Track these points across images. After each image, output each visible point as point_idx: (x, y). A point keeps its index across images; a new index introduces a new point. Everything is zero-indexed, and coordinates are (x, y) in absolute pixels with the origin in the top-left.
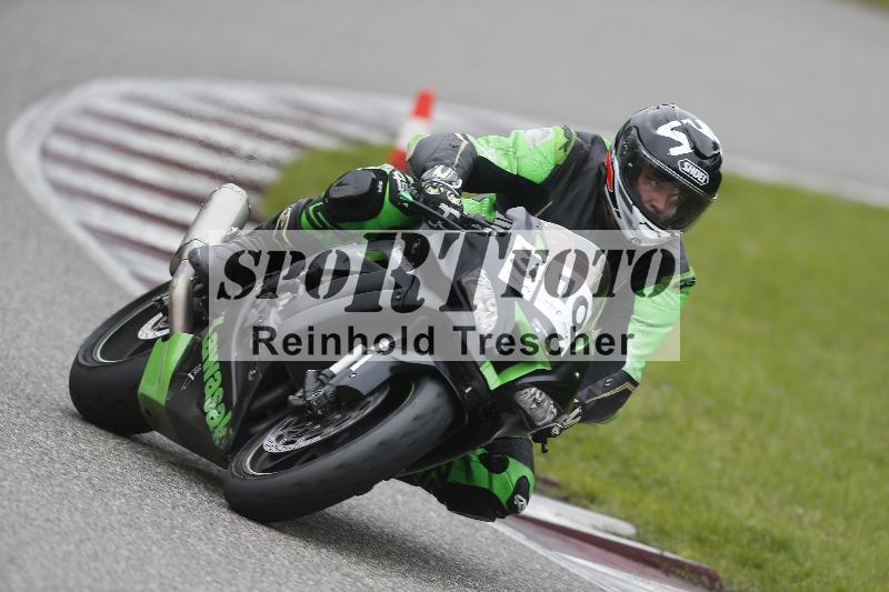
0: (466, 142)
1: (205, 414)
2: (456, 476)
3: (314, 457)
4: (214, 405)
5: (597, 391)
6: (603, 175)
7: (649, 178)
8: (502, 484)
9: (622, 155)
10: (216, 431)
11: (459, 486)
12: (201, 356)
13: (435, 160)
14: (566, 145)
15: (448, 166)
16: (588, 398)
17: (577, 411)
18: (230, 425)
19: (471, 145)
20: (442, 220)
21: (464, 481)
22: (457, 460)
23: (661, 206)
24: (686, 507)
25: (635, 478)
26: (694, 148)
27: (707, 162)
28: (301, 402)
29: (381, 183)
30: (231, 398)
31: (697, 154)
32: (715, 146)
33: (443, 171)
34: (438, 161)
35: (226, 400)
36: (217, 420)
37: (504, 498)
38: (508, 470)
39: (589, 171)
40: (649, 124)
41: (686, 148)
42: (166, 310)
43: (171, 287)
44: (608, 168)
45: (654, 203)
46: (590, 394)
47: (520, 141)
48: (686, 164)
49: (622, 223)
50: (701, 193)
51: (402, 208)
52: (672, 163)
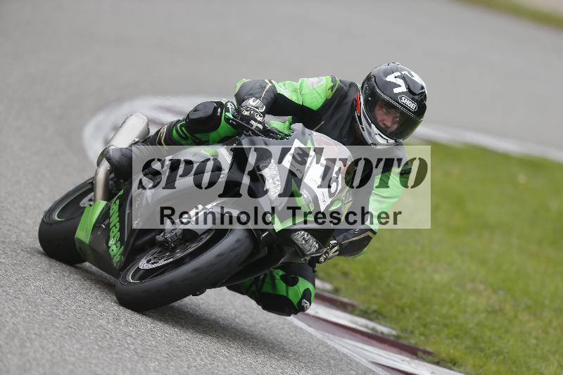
0: (270, 85)
1: (109, 247)
2: (267, 288)
4: (114, 243)
5: (350, 237)
6: (355, 106)
7: (381, 107)
8: (295, 293)
9: (365, 93)
10: (115, 258)
11: (268, 294)
12: (109, 214)
13: (251, 94)
14: (332, 88)
15: (257, 98)
16: (343, 240)
17: (336, 248)
18: (123, 254)
19: (274, 87)
20: (252, 130)
21: (271, 291)
23: (389, 124)
24: (514, 369)
25: (482, 350)
26: (408, 88)
27: (416, 97)
28: (162, 239)
29: (219, 110)
30: (124, 238)
31: (410, 91)
32: (422, 88)
33: (254, 101)
34: (251, 95)
35: (121, 240)
36: (115, 251)
37: (295, 301)
38: (299, 284)
39: (347, 103)
40: (381, 74)
41: (403, 89)
43: (96, 174)
44: (357, 101)
45: (385, 122)
46: (345, 238)
47: (304, 85)
48: (403, 98)
49: (365, 134)
50: (413, 115)
51: (232, 125)
52: (395, 97)
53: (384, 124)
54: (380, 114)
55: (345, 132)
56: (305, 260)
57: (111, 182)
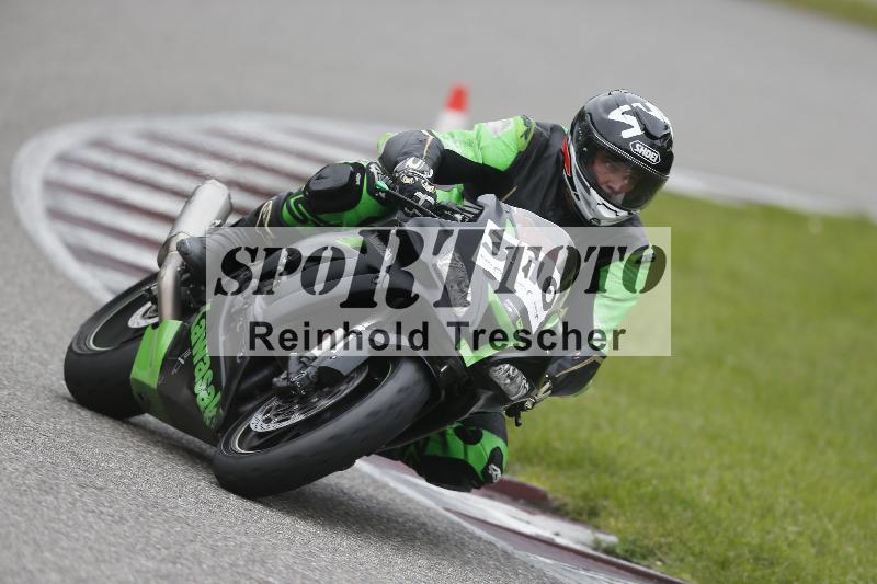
0: (432, 137)
1: (196, 395)
2: (434, 449)
3: (297, 435)
4: (204, 387)
5: (567, 365)
6: (562, 160)
7: (604, 161)
8: (478, 455)
9: (577, 141)
10: (206, 411)
11: (435, 457)
12: (190, 341)
14: (526, 134)
15: (418, 157)
16: (558, 371)
17: (548, 385)
18: (220, 405)
19: (436, 139)
21: (440, 454)
22: (433, 435)
26: (645, 129)
27: (658, 143)
28: (285, 384)
29: (359, 176)
30: (220, 379)
31: (648, 136)
32: (666, 127)
33: (415, 162)
34: (408, 155)
35: (215, 382)
36: (207, 401)
37: (479, 468)
38: (482, 441)
39: (549, 157)
40: (601, 110)
41: (637, 131)
42: (155, 300)
43: (160, 278)
44: (564, 153)
45: (610, 184)
46: (561, 367)
47: (482, 132)
48: (638, 145)
49: (582, 205)
50: (655, 172)
51: (379, 199)
52: (625, 145)
53: (610, 188)
54: (602, 170)
55: (549, 202)
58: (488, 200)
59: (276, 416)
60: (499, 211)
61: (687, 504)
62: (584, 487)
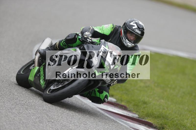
1: (40, 82)
4: (42, 80)
7: (129, 33)
8: (102, 96)
9: (124, 29)
10: (42, 86)
12: (40, 71)
17: (116, 81)
18: (45, 84)
19: (93, 28)
26: (138, 27)
27: (141, 29)
29: (76, 36)
31: (138, 28)
32: (143, 26)
34: (86, 31)
36: (42, 83)
37: (102, 99)
38: (103, 93)
39: (118, 33)
40: (129, 22)
41: (136, 27)
43: (35, 58)
44: (121, 32)
45: (131, 38)
47: (103, 27)
48: (136, 30)
49: (124, 43)
50: (140, 36)
51: (81, 41)
52: (133, 30)
53: (130, 39)
54: (129, 35)
55: (118, 42)
56: (106, 85)
57: (40, 61)
58: (103, 41)
59: (56, 86)
60: (105, 43)
61: (184, 126)
62: (161, 122)
